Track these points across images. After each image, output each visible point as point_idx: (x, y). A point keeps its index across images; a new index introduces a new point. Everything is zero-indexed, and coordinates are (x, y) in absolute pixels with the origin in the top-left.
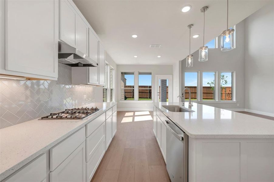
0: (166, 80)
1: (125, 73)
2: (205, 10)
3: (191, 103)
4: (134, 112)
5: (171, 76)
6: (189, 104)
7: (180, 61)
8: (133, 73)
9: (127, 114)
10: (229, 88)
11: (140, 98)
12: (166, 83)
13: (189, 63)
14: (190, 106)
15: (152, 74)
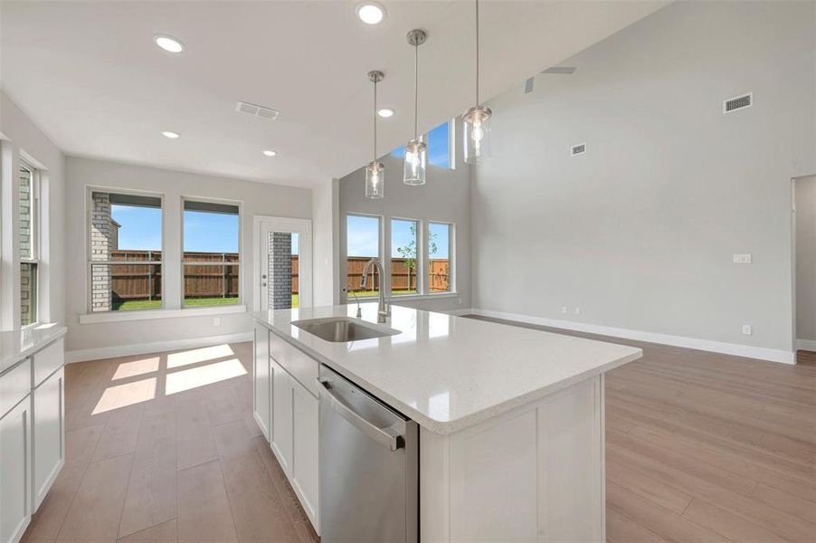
0: (289, 236)
1: (111, 195)
2: (419, 40)
3: (386, 306)
4: (163, 355)
5: (307, 223)
6: (380, 310)
7: (334, 180)
8: (155, 202)
9: (124, 371)
10: (440, 261)
11: (189, 297)
12: (289, 244)
13: (374, 186)
14: (384, 317)
15: (241, 210)
